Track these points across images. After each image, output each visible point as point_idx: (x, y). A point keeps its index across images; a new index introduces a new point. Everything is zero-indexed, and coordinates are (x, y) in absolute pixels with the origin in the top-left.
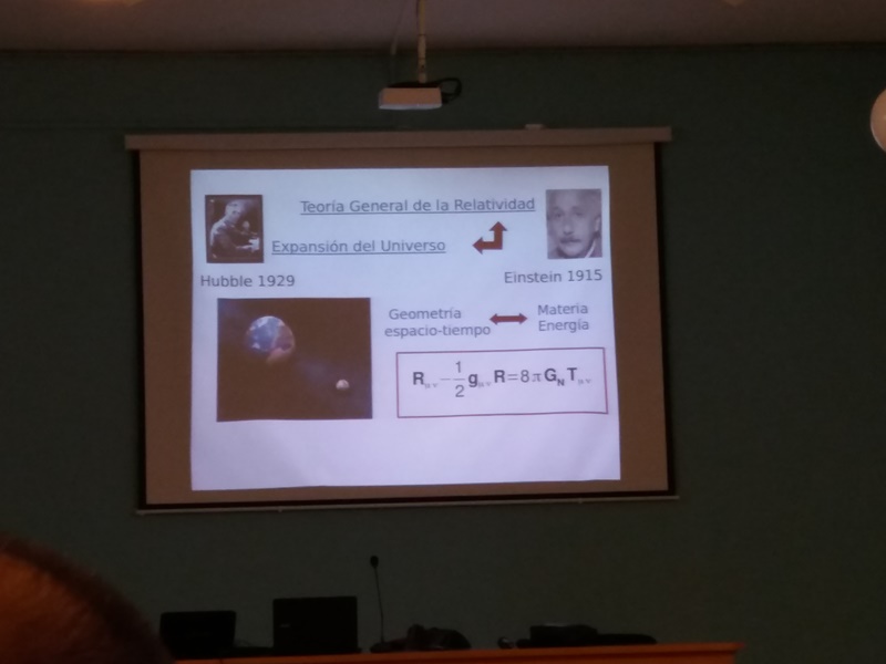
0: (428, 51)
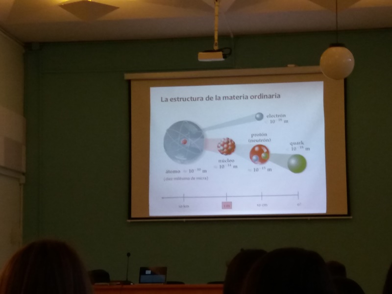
0: (219, 37)
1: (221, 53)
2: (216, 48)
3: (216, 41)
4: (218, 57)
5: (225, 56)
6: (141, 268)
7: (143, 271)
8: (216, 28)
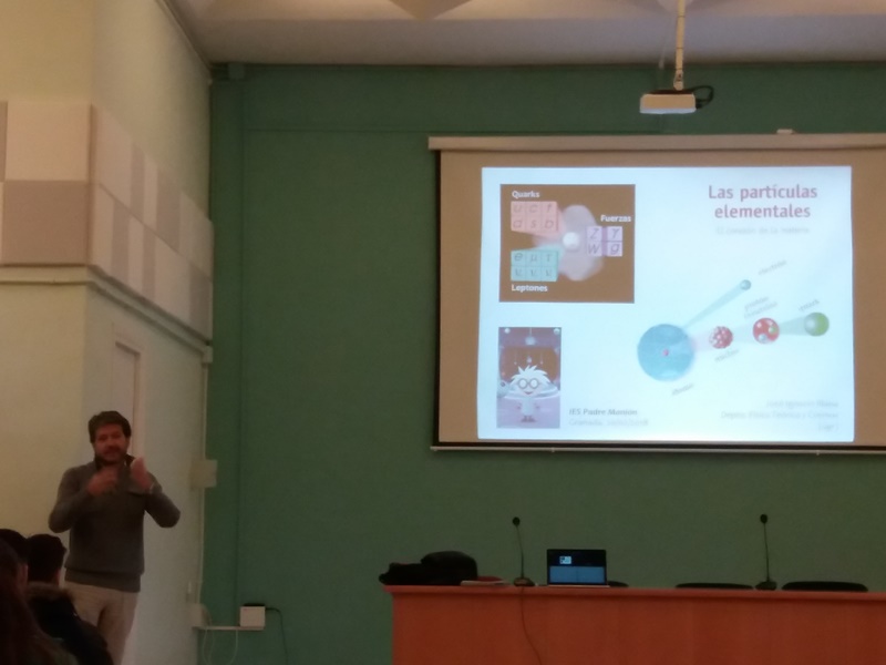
1: (691, 98)
2: (679, 86)
3: (679, 71)
4: (685, 105)
5: (698, 105)
6: (549, 551)
7: (553, 558)
8: (680, 44)
